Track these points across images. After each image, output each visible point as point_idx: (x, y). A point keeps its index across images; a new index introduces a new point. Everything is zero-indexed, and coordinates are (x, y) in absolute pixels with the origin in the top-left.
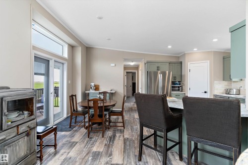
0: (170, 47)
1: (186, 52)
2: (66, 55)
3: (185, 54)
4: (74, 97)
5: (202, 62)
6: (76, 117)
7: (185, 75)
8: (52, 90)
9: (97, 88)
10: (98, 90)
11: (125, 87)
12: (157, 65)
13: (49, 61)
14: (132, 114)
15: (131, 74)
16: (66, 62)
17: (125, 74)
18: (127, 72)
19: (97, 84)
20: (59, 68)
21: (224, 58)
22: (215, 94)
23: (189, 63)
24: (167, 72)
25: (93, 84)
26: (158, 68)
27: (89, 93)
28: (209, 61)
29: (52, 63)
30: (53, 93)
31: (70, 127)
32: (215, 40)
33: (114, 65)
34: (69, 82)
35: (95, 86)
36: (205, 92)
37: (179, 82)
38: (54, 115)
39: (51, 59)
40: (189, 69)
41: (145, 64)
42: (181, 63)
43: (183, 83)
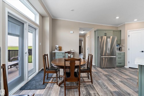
1: (126, 23)
2: (38, 22)
3: (125, 24)
4: (46, 56)
5: (139, 29)
6: (48, 74)
7: (124, 40)
8: (26, 51)
9: (60, 49)
10: (61, 51)
12: (105, 32)
13: (23, 24)
16: (38, 28)
19: (60, 46)
20: (32, 33)
23: (128, 31)
25: (57, 46)
27: (55, 53)
29: (26, 26)
30: (27, 53)
31: (44, 84)
33: (72, 32)
34: (40, 44)
35: (59, 47)
36: (143, 52)
37: (119, 44)
38: (29, 72)
39: (26, 23)
40: (128, 35)
41: (95, 32)
42: (120, 31)
43: (123, 45)
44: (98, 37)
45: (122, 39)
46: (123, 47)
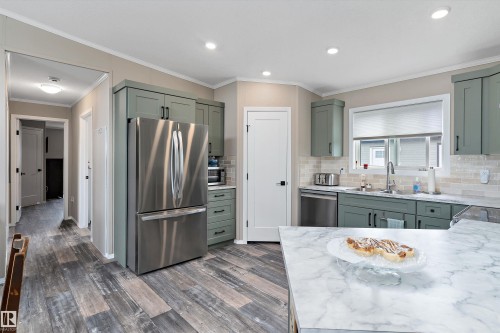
0: (211, 46)
3: (235, 83)
7: (233, 141)
11: (16, 177)
14: (61, 297)
15: (40, 132)
17: (16, 126)
18: (24, 123)
21: (313, 107)
22: (301, 186)
23: (246, 109)
24: (193, 126)
26: (165, 114)
28: (289, 109)
32: (333, 51)
36: (283, 183)
37: (216, 157)
40: (245, 124)
41: (115, 92)
42: (222, 106)
43: (229, 163)
44: (129, 121)
45: (227, 136)
46: (230, 167)
